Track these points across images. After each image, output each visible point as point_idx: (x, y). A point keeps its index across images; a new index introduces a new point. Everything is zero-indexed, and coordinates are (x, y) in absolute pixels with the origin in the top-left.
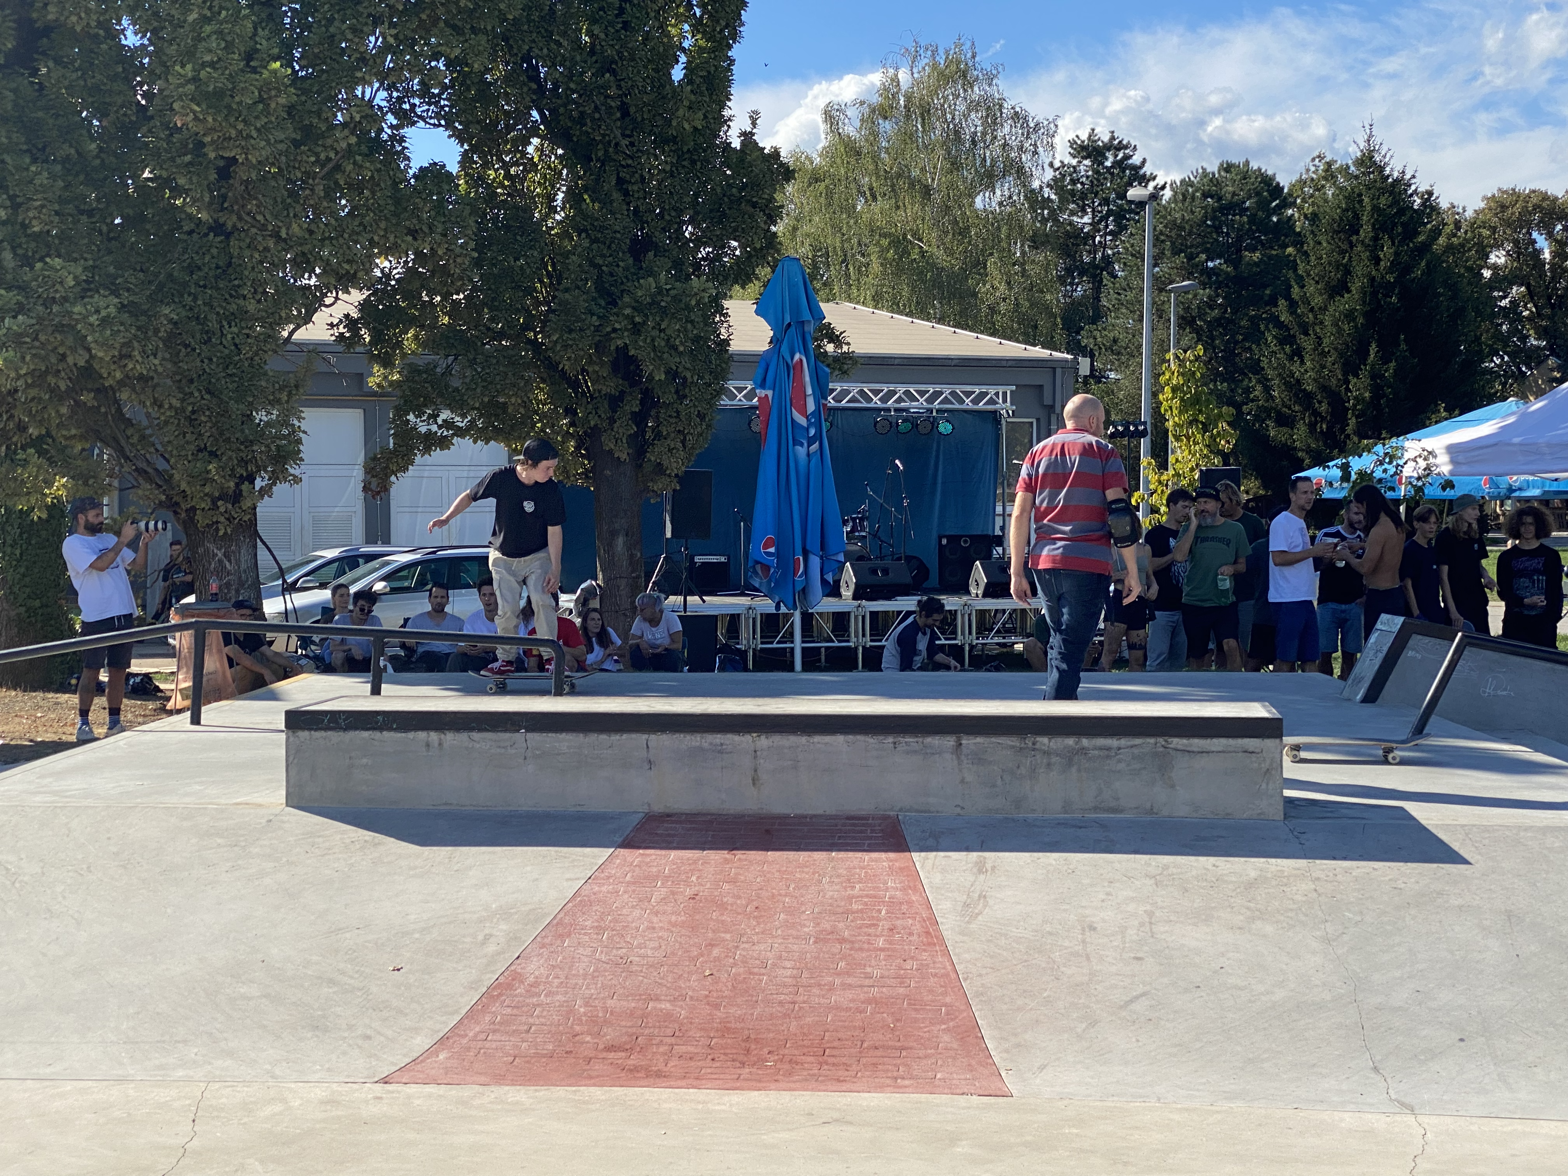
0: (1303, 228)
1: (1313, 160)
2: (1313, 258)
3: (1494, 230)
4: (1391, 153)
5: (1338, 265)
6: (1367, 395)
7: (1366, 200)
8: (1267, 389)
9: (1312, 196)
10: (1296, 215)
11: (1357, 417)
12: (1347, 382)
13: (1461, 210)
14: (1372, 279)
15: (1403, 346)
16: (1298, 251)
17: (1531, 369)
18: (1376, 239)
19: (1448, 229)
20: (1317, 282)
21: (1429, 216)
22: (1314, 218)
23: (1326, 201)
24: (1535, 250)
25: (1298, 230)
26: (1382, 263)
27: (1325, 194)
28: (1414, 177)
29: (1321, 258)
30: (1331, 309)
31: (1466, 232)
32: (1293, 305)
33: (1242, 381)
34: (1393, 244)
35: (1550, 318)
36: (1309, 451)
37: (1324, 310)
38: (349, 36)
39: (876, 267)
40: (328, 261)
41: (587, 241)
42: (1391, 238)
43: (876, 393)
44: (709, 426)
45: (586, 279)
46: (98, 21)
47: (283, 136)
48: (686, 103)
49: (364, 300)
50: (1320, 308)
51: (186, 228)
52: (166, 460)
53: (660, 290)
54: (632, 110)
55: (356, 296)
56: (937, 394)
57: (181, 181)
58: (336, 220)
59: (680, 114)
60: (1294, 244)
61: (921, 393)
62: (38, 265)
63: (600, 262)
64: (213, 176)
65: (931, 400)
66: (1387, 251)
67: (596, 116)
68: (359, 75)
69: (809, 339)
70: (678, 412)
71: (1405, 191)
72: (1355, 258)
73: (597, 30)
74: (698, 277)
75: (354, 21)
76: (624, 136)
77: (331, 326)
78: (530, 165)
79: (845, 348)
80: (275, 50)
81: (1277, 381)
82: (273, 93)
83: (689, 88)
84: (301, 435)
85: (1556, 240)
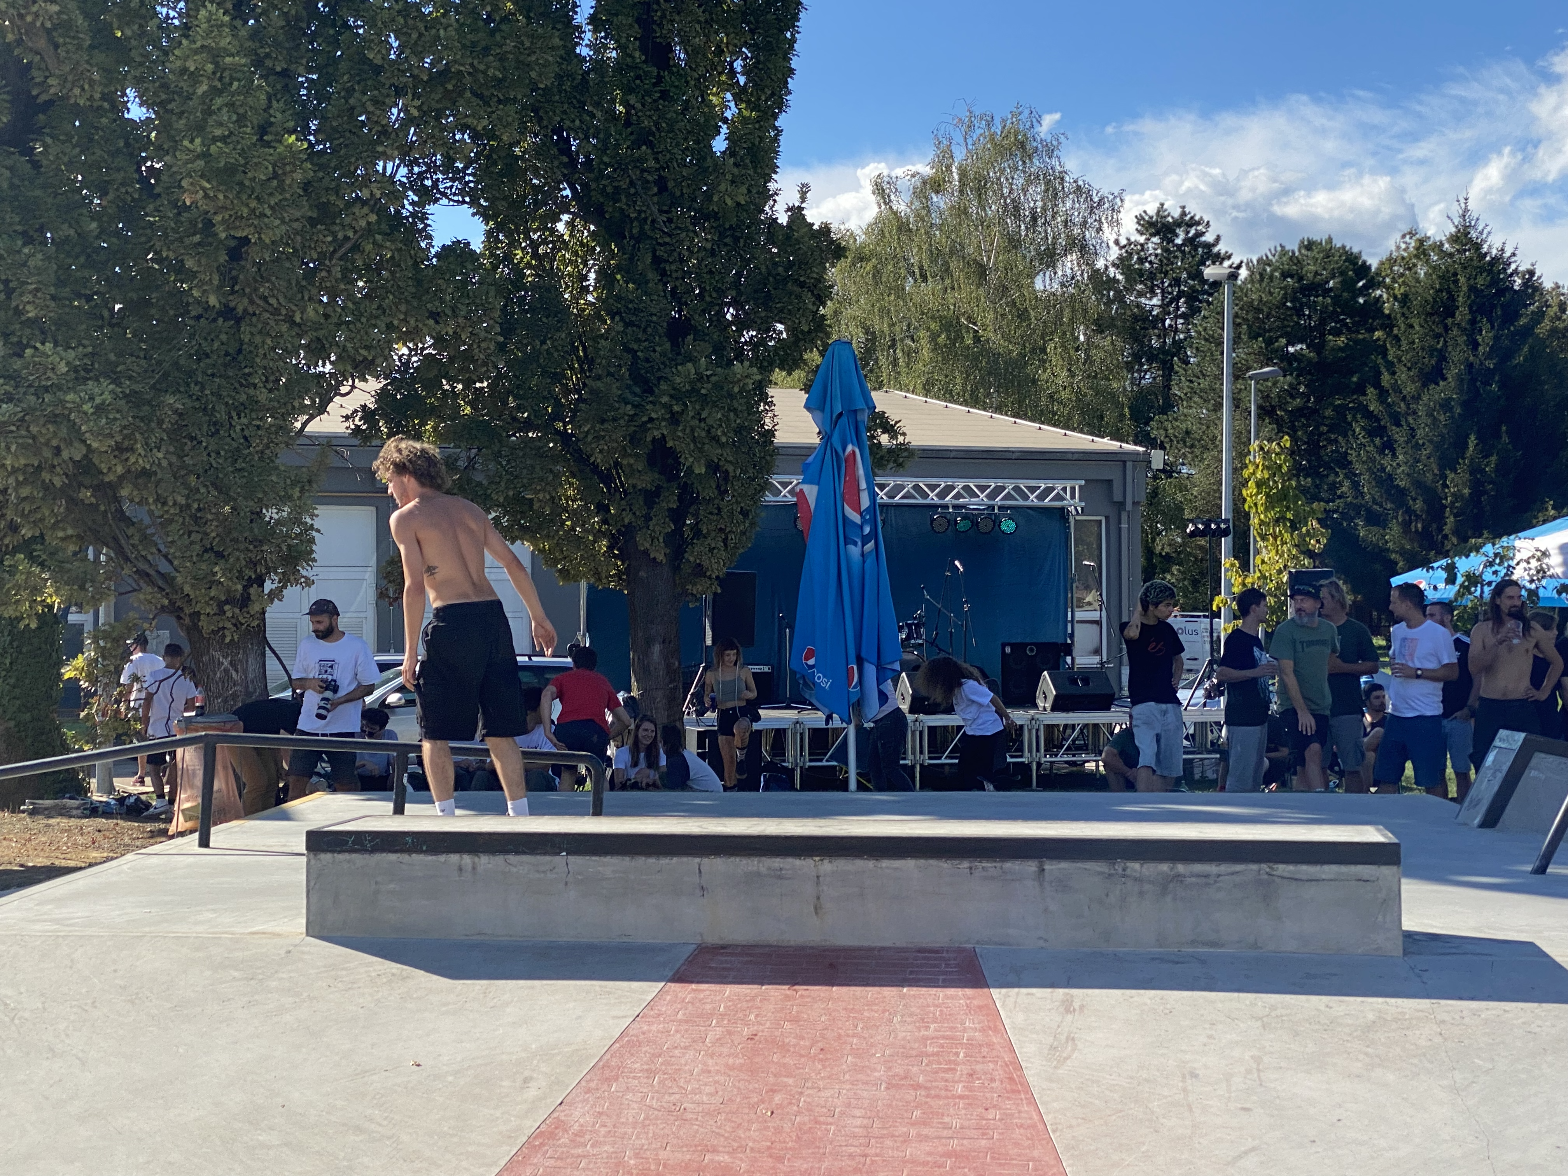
0: (1392, 309)
1: (1404, 236)
2: (1404, 343)
4: (1488, 229)
5: (1432, 350)
6: (1466, 491)
7: (1462, 280)
8: (1356, 485)
9: (1402, 275)
10: (1385, 296)
11: (1456, 516)
12: (1444, 477)
14: (1470, 366)
15: (1505, 439)
16: (1389, 334)
18: (1473, 322)
19: (1552, 311)
20: (1409, 369)
21: (1531, 297)
22: (1404, 300)
23: (1418, 281)
25: (1387, 312)
26: (1480, 348)
27: (1416, 273)
28: (1514, 255)
29: (1413, 343)
30: (1425, 398)
32: (1383, 394)
33: (1327, 476)
34: (1493, 327)
36: (1402, 552)
37: (1417, 398)
38: (371, 109)
39: (926, 353)
40: (344, 346)
41: (621, 324)
42: (1490, 321)
43: (932, 488)
44: (752, 524)
45: (620, 366)
46: (103, 94)
47: (298, 214)
48: (729, 177)
49: (382, 389)
50: (1413, 397)
51: (193, 313)
52: (171, 563)
53: (700, 378)
54: (671, 184)
55: (374, 385)
56: (999, 489)
57: (189, 263)
58: (354, 303)
59: (722, 187)
60: (1383, 327)
61: (982, 489)
62: (29, 352)
63: (635, 347)
64: (223, 258)
65: (992, 496)
66: (1486, 336)
67: (632, 191)
68: (380, 149)
69: (862, 428)
70: (719, 509)
71: (1505, 269)
72: (1450, 343)
73: (632, 99)
74: (742, 362)
75: (376, 92)
76: (661, 211)
77: (347, 418)
78: (560, 243)
79: (901, 439)
80: (291, 124)
81: (1366, 477)
82: (288, 168)
83: (732, 161)
84: (314, 533)
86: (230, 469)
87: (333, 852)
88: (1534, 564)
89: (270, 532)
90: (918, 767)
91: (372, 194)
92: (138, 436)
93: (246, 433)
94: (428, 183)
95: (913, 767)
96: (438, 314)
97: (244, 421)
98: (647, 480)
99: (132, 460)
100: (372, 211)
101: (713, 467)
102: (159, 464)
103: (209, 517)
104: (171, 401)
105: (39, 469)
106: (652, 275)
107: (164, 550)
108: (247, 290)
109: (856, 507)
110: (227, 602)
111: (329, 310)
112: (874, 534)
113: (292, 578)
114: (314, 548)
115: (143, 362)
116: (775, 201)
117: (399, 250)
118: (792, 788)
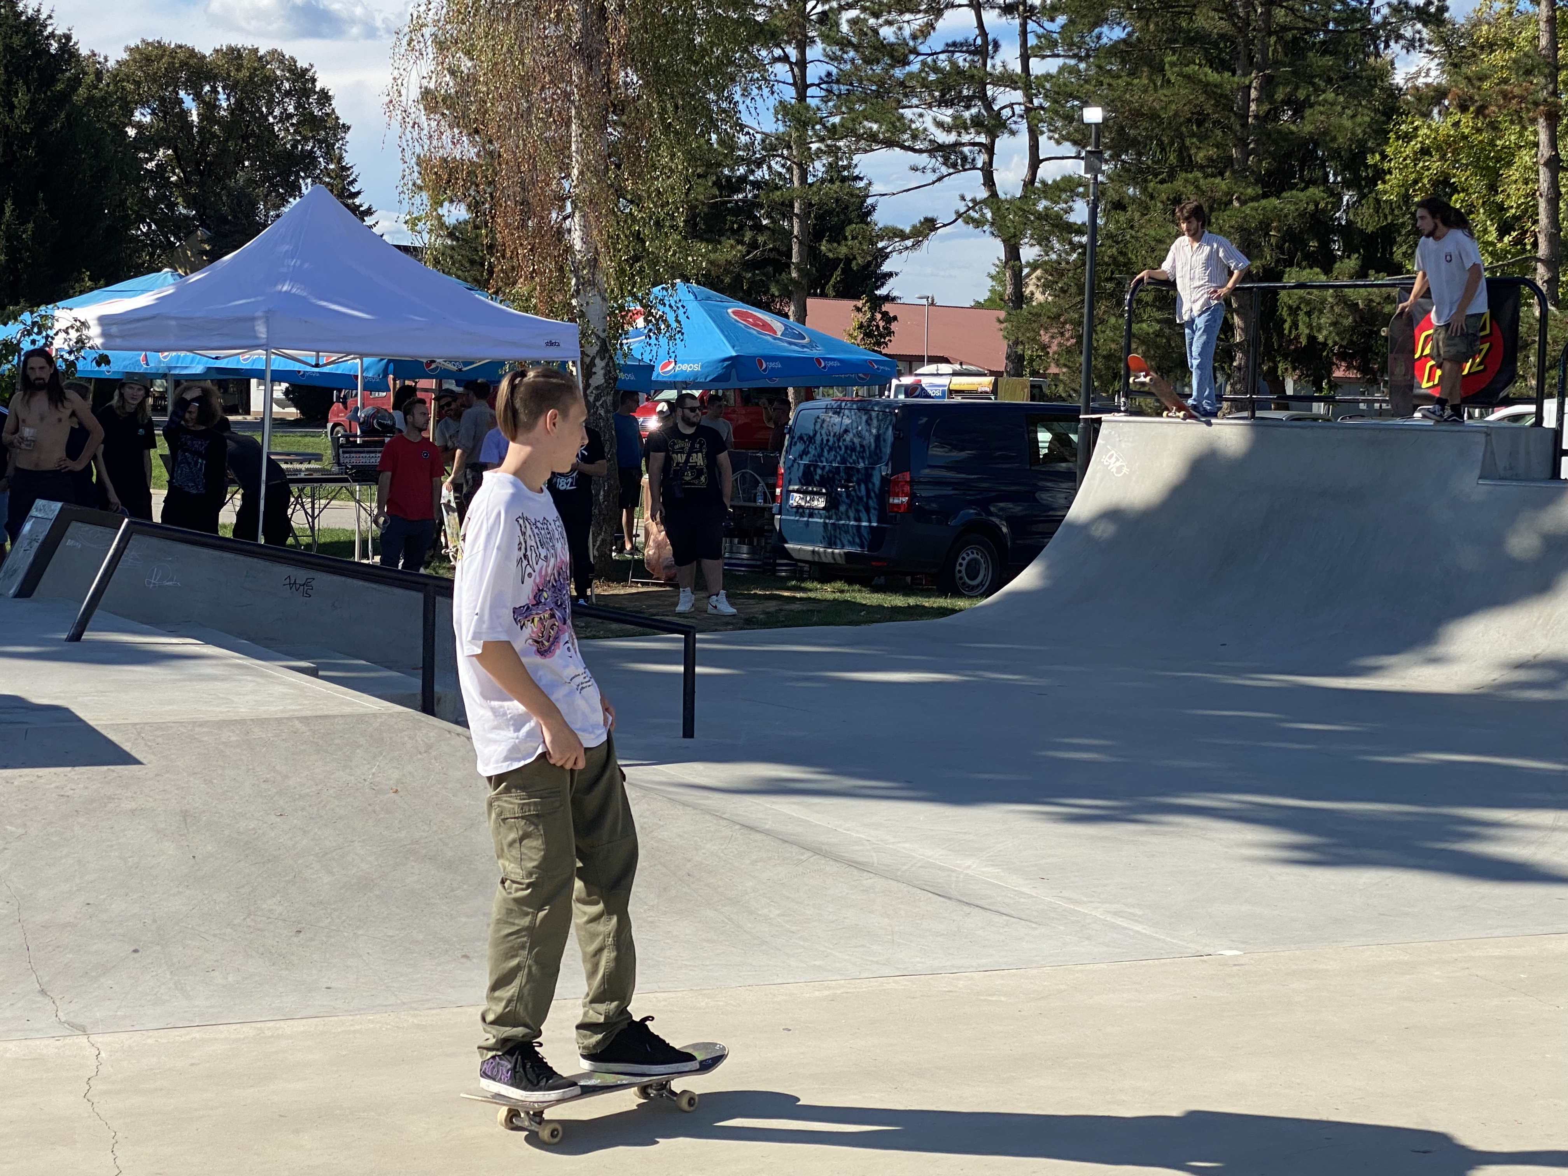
3: (138, 84)
13: (102, 60)
15: (43, 206)
17: (180, 240)
18: (9, 83)
19: (88, 80)
21: (68, 62)
24: (183, 110)
26: (17, 111)
28: (50, 17)
31: (108, 85)
34: (29, 90)
35: (201, 186)
42: (26, 83)
66: (22, 98)
71: (41, 31)
85: (204, 102)
88: (73, 334)
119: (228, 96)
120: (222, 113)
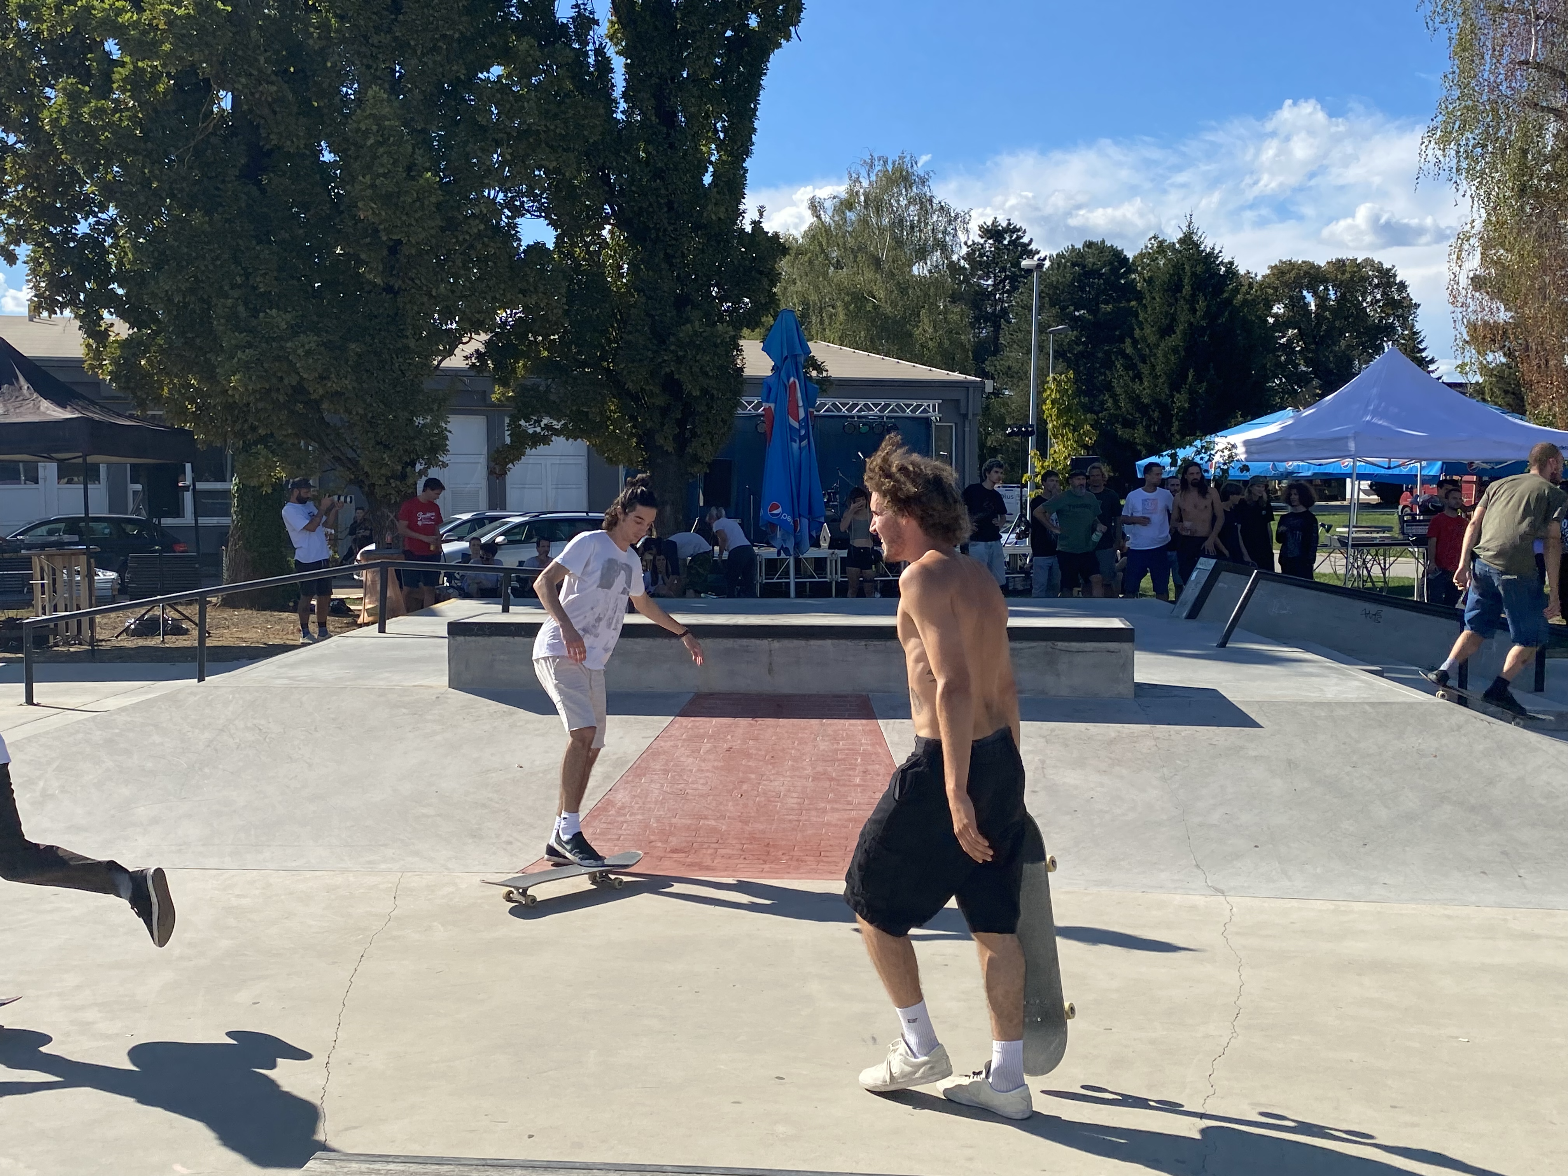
0: (1142, 287)
1: (1150, 239)
2: (1149, 309)
3: (1276, 289)
4: (1204, 235)
5: (1167, 314)
6: (1186, 405)
7: (1187, 267)
8: (1116, 402)
9: (1149, 265)
10: (1138, 279)
11: (1179, 421)
12: (1172, 396)
13: (1253, 276)
14: (1191, 324)
15: (1212, 372)
16: (1139, 304)
17: (1301, 387)
18: (1193, 295)
19: (1244, 289)
20: (1152, 326)
21: (1231, 279)
22: (1150, 281)
23: (1159, 269)
24: (1305, 303)
25: (1139, 289)
26: (1198, 313)
27: (1158, 263)
28: (1221, 252)
29: (1155, 309)
30: (1162, 345)
31: (1256, 291)
32: (1135, 342)
33: (1098, 396)
34: (1206, 299)
35: (1315, 351)
36: (1145, 445)
37: (1157, 346)
38: (480, 154)
39: (842, 317)
40: (464, 311)
41: (644, 298)
42: (1204, 295)
43: (844, 405)
44: (730, 428)
45: (644, 325)
46: (305, 144)
47: (433, 225)
48: (714, 201)
49: (489, 339)
50: (1154, 345)
51: (366, 289)
52: (354, 451)
53: (696, 333)
54: (676, 205)
55: (484, 337)
56: (887, 406)
57: (363, 256)
58: (470, 283)
59: (709, 208)
60: (1136, 300)
61: (876, 405)
62: (261, 315)
63: (653, 313)
64: (385, 252)
65: (882, 410)
66: (1201, 304)
67: (651, 209)
68: (486, 181)
69: (800, 367)
70: (707, 418)
71: (1214, 261)
72: (1179, 309)
73: (650, 149)
74: (722, 323)
75: (483, 144)
76: (670, 224)
77: (466, 358)
78: (604, 244)
79: (825, 374)
80: (428, 164)
81: (1123, 396)
82: (426, 194)
83: (715, 190)
84: (448, 434)
85: (1319, 297)
86: (393, 391)
87: (465, 635)
88: (1227, 453)
89: (419, 431)
90: (834, 583)
91: (481, 211)
92: (332, 369)
93: (403, 368)
94: (518, 203)
95: (831, 583)
96: (525, 290)
97: (401, 360)
98: (660, 401)
99: (329, 385)
100: (481, 222)
101: (705, 391)
102: (346, 388)
103: (379, 422)
104: (354, 347)
105: (269, 390)
106: (664, 266)
107: (351, 444)
108: (401, 274)
109: (796, 417)
110: (392, 477)
111: (454, 288)
112: (807, 435)
113: (433, 462)
114: (447, 442)
115: (335, 321)
116: (743, 217)
117: (499, 248)
118: (754, 596)
119: (1336, 291)
120: (1332, 303)
